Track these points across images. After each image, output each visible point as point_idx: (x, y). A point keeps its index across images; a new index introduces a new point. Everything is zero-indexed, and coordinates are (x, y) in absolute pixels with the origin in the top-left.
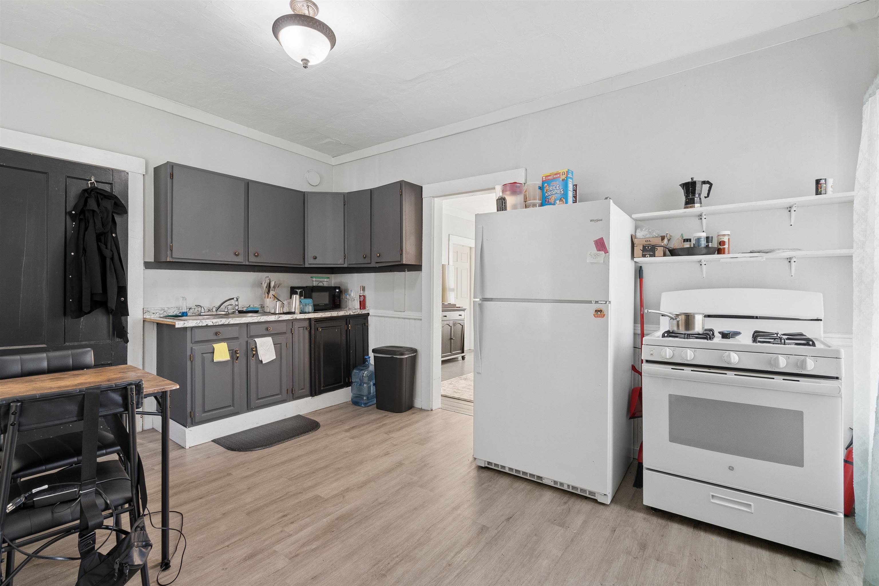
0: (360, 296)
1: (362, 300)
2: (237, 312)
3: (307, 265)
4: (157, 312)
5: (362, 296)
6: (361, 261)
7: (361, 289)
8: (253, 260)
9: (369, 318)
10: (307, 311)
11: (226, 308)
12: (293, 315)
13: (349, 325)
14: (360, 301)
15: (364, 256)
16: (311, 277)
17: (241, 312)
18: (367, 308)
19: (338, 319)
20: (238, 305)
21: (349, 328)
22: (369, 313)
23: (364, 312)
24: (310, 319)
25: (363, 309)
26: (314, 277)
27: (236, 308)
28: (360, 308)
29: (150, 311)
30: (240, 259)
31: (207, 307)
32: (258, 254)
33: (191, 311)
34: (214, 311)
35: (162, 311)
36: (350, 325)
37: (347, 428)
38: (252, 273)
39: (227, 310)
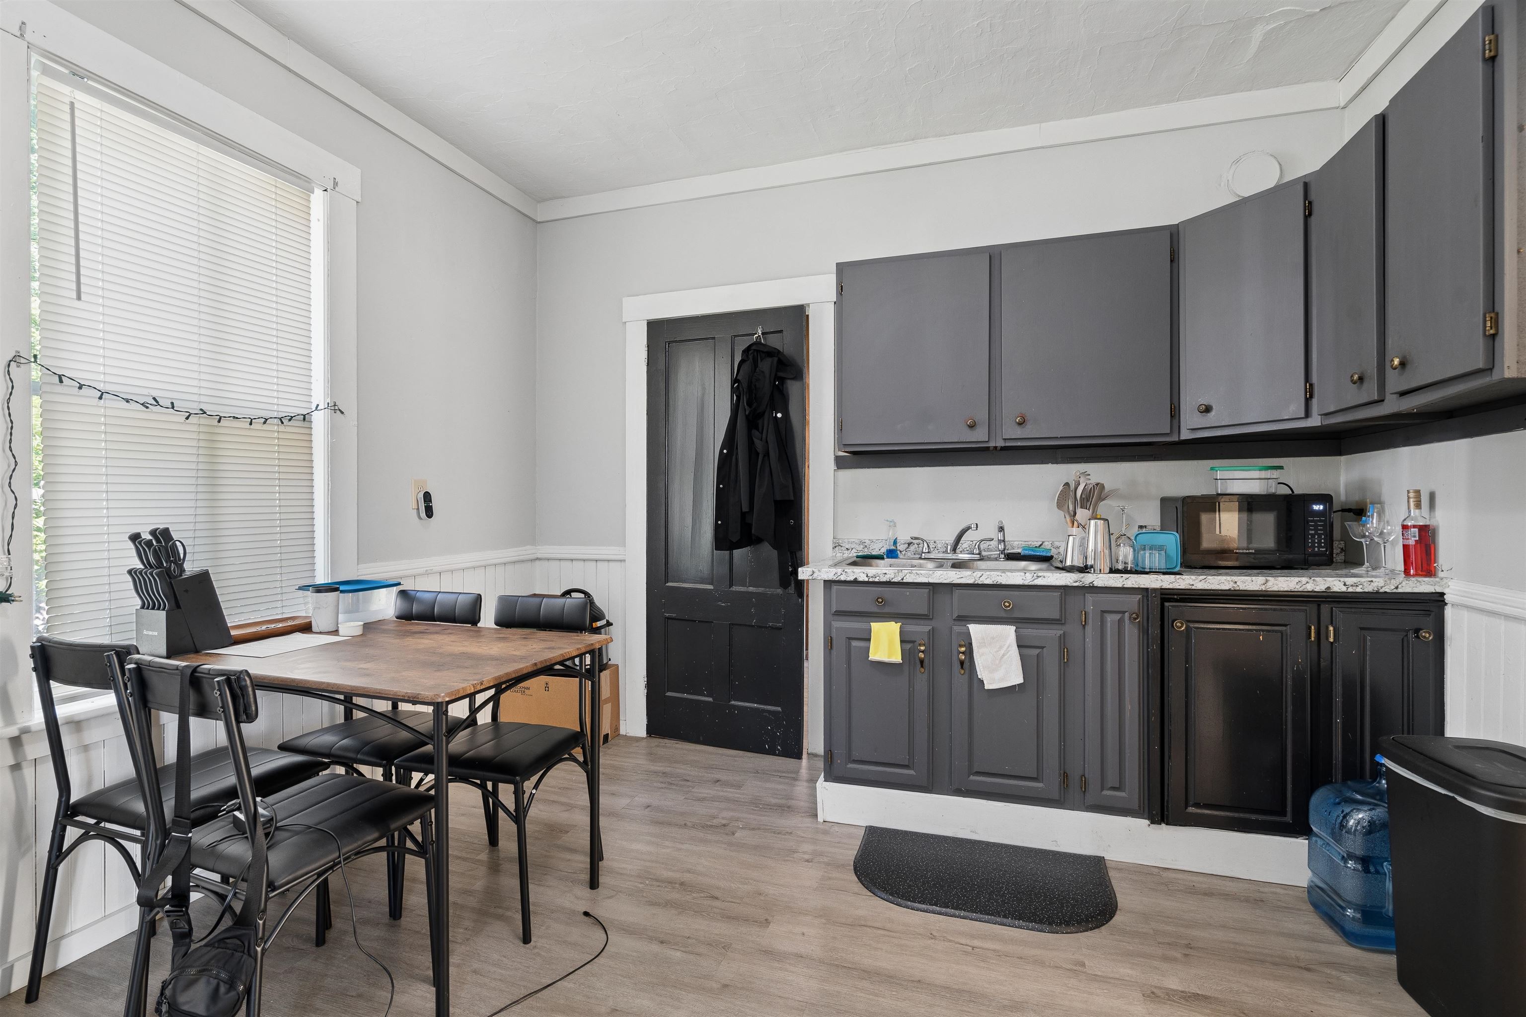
0: (1405, 527)
1: (1412, 542)
2: (1003, 556)
3: (1185, 435)
4: (853, 547)
5: (1414, 526)
6: (1354, 396)
7: (1411, 500)
8: (1010, 433)
9: (1449, 612)
10: (1147, 565)
11: (976, 547)
12: (1082, 575)
13: (1327, 628)
14: (1406, 548)
15: (1352, 376)
16: (1212, 469)
17: (1012, 557)
18: (1441, 574)
19: (1273, 603)
20: (1004, 541)
21: (1327, 637)
22: (1443, 594)
23: (1423, 586)
24: (1145, 592)
25: (1416, 575)
26: (1217, 469)
27: (1000, 548)
28: (1407, 572)
29: (842, 545)
30: (979, 436)
31: (944, 542)
32: (1023, 417)
33: (912, 548)
34: (949, 552)
35: (862, 546)
36: (1331, 628)
37: (1173, 983)
38: (1050, 465)
39: (977, 552)
